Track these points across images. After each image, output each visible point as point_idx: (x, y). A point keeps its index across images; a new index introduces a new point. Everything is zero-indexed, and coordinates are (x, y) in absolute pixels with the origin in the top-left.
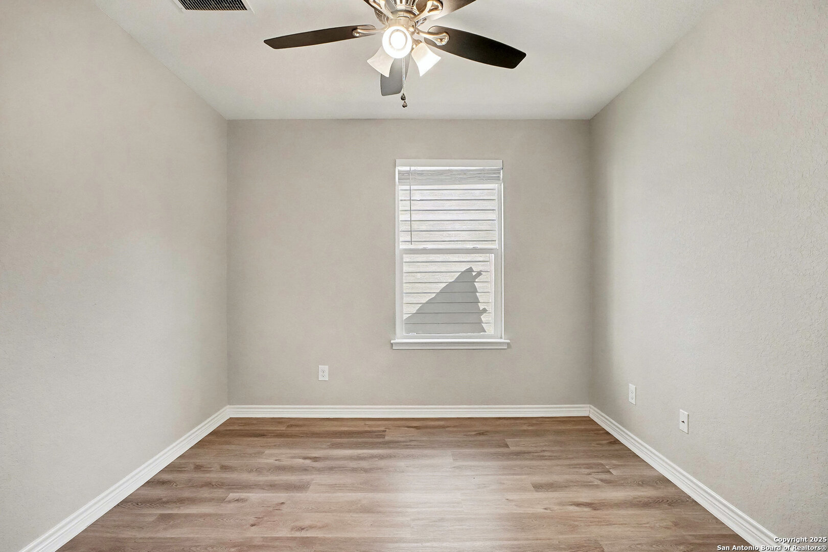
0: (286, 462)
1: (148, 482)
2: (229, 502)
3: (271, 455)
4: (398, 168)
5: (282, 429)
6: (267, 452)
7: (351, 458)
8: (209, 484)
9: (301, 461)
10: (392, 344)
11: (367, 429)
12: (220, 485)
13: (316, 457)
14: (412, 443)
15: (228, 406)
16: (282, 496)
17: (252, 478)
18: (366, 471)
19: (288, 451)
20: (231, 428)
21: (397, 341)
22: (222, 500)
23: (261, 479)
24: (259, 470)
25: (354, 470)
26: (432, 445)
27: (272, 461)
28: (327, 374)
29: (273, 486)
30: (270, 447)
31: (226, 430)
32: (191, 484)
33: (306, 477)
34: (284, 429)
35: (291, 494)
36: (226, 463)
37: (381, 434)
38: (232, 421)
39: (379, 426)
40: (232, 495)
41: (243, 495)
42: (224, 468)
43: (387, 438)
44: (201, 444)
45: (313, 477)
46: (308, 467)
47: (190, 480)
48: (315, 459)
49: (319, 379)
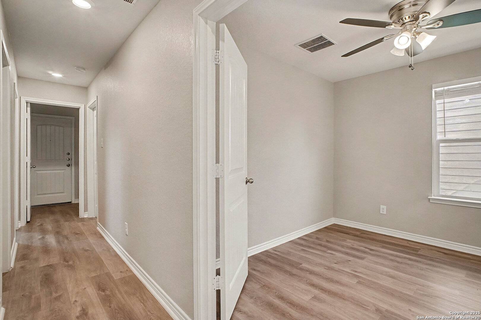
0: (355, 247)
1: (299, 238)
2: (328, 253)
3: (350, 242)
4: (434, 90)
5: (358, 233)
6: (348, 240)
7: (392, 255)
8: (320, 245)
9: (364, 249)
10: (429, 199)
11: (408, 245)
12: (325, 246)
13: (372, 249)
14: (437, 260)
15: (333, 218)
16: (351, 258)
17: (339, 248)
18: (398, 262)
19: (358, 243)
20: (334, 228)
21: (433, 197)
22: (325, 252)
23: (343, 250)
24: (343, 246)
25: (392, 260)
26: (451, 264)
27: (350, 245)
28: (385, 210)
29: (347, 254)
30: (350, 239)
31: (331, 228)
32: (314, 243)
33: (364, 255)
34: (359, 234)
35: (355, 259)
36: (328, 240)
37: (417, 250)
38: (335, 225)
39: (417, 246)
40: (329, 251)
41: (334, 253)
42: (328, 241)
43: (419, 253)
44: (319, 231)
45: (367, 256)
46: (367, 252)
47: (314, 242)
48: (371, 250)
49: (381, 213)
